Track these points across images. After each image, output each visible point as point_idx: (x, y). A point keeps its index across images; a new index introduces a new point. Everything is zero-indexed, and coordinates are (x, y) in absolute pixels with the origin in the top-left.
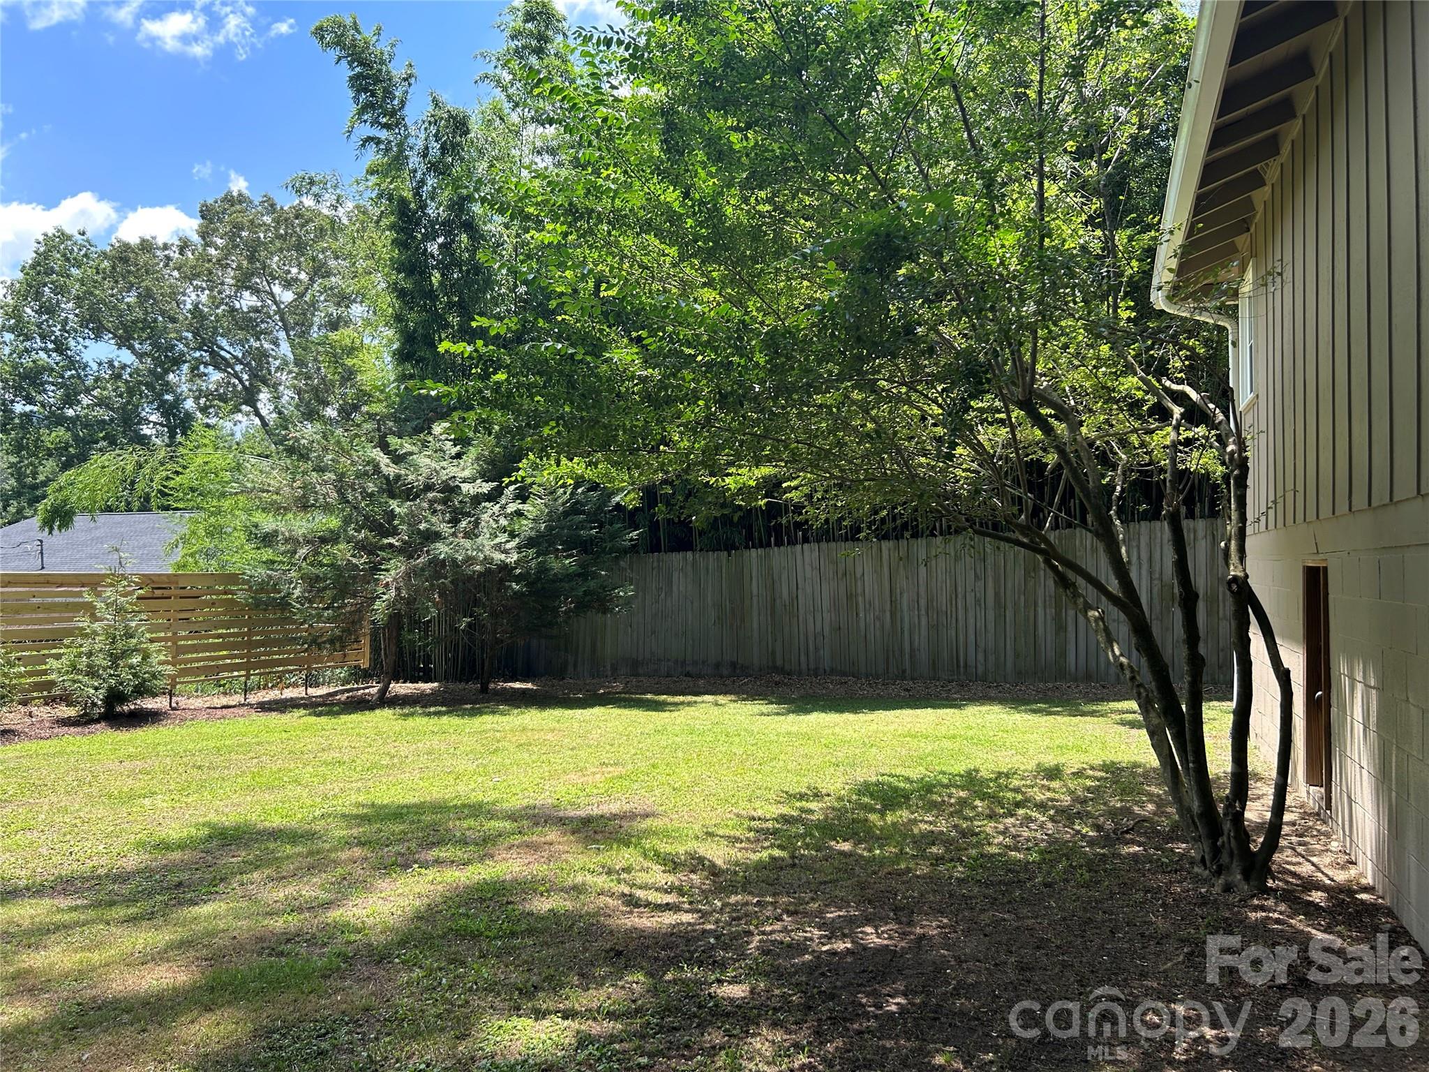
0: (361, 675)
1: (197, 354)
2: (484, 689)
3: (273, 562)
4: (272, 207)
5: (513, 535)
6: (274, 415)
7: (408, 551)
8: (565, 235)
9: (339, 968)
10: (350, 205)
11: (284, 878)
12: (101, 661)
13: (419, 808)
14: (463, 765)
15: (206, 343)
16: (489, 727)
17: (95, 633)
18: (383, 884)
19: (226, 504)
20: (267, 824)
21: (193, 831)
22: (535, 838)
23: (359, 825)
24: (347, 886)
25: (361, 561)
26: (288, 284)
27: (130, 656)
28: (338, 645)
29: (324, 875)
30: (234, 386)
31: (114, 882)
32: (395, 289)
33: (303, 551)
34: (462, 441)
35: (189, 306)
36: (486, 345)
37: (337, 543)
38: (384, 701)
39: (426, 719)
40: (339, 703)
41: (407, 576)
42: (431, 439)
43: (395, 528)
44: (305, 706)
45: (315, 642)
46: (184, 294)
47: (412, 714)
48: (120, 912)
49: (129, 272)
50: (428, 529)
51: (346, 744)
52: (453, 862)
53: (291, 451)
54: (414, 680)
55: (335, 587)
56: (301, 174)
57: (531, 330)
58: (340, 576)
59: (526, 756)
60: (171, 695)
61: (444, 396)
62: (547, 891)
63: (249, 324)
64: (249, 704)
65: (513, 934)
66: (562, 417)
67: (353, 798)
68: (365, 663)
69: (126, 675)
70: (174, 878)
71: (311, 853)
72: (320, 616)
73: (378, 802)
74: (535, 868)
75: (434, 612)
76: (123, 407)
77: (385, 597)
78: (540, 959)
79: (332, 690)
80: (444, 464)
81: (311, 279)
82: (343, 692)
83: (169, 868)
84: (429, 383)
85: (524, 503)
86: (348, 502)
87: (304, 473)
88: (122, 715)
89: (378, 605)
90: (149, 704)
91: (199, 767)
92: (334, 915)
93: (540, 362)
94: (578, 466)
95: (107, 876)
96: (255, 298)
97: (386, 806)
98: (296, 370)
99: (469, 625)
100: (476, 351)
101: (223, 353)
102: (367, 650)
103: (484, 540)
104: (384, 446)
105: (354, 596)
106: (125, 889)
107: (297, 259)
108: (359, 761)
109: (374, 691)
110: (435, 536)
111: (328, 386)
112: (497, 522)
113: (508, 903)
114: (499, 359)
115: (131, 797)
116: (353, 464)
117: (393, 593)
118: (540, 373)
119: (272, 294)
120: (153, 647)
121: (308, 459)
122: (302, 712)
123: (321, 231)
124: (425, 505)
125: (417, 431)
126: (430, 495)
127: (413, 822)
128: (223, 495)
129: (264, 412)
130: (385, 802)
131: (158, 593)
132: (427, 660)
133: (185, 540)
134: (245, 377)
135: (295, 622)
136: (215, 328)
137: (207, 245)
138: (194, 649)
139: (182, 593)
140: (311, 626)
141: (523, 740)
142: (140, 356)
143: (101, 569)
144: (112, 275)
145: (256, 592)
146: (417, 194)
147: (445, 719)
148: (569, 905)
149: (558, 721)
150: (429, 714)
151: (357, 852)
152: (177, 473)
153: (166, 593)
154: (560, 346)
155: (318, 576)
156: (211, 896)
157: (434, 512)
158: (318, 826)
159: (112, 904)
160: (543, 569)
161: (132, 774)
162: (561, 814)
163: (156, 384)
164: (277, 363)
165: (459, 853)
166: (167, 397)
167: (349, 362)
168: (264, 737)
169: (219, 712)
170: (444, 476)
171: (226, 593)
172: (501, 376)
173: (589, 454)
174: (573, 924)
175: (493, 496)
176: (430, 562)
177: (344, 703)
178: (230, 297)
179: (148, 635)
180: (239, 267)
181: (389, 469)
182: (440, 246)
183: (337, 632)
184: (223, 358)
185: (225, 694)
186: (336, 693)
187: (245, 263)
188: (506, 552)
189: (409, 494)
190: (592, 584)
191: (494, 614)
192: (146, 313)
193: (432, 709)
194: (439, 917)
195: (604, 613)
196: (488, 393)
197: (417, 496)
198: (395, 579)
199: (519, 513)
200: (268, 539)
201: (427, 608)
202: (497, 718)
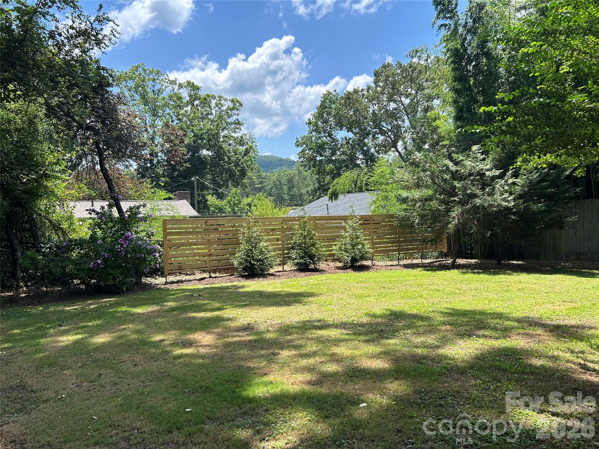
0: (443, 255)
1: (375, 130)
2: (499, 263)
3: (407, 209)
4: (400, 66)
5: (511, 194)
6: (404, 151)
7: (462, 203)
8: (541, 46)
9: (445, 373)
10: (432, 57)
11: (420, 334)
12: (349, 247)
13: (474, 312)
14: (491, 296)
15: (377, 125)
16: (503, 280)
17: (346, 237)
18: (461, 342)
19: (389, 187)
20: (411, 312)
21: (385, 312)
22: (530, 331)
23: (448, 317)
24: (445, 341)
25: (442, 208)
26: (407, 96)
27: (358, 245)
28: (434, 243)
29: (435, 335)
30: (388, 141)
31: (360, 327)
32: (453, 90)
33: (418, 204)
34: (486, 153)
35: (371, 112)
36: (503, 105)
37: (432, 201)
38: (454, 266)
39: (473, 275)
40: (435, 266)
41: (462, 213)
42: (471, 153)
43: (456, 193)
44: (422, 267)
45: (424, 241)
46: (369, 108)
47: (467, 272)
48: (362, 338)
49: (350, 103)
50: (471, 193)
51: (440, 283)
52: (491, 337)
53: (412, 164)
54: (466, 258)
55: (432, 219)
56: (412, 49)
57: (526, 95)
58: (434, 214)
59: (522, 294)
60: (372, 260)
61: (483, 132)
62: (539, 356)
63: (393, 115)
64: (400, 265)
65: (523, 373)
66: (545, 133)
67: (445, 305)
68: (445, 250)
69: (357, 252)
70: (380, 328)
71: (429, 325)
72: (426, 230)
73: (456, 308)
74: (532, 345)
75: (475, 229)
76: (350, 154)
77: (453, 223)
78: (538, 386)
79: (432, 261)
80: (478, 163)
81: (416, 92)
82: (436, 262)
83: (377, 324)
84: (476, 127)
85: (516, 178)
86: (436, 183)
87: (418, 173)
88: (356, 266)
89: (450, 226)
90: (365, 263)
91: (384, 288)
92: (441, 351)
93: (532, 109)
94: (550, 158)
95: (357, 324)
96: (395, 104)
97: (458, 310)
98: (413, 131)
99: (491, 235)
100: (499, 109)
101: (384, 128)
102: (446, 245)
103: (497, 196)
104: (451, 159)
105: (440, 222)
106: (363, 330)
107: (411, 85)
108: (446, 291)
109: (449, 262)
110: (475, 196)
111: (426, 135)
112: (503, 188)
113: (519, 359)
114: (510, 111)
115: (362, 296)
116: (438, 167)
117: (456, 221)
118: (532, 115)
119: (401, 101)
120: (365, 242)
121: (419, 167)
122: (421, 269)
123: (420, 72)
124: (470, 182)
125: (465, 150)
126: (472, 178)
127: (471, 318)
128: (387, 184)
129: (400, 150)
130: (458, 308)
131: (366, 222)
132: (472, 249)
133: (374, 202)
134: (392, 137)
135: (416, 233)
136: (381, 119)
137: (377, 87)
138: (379, 243)
139: (374, 222)
140: (422, 234)
141: (520, 287)
142: (355, 134)
143: (347, 214)
144: (345, 105)
145: (401, 221)
146: (463, 45)
147: (482, 275)
148: (551, 364)
149: (538, 280)
150: (474, 273)
151: (449, 327)
152: (372, 176)
153: (369, 222)
154: (542, 100)
155: (425, 214)
156: (393, 337)
157: (474, 185)
158: (432, 315)
159: (360, 334)
160: (527, 209)
161: (362, 288)
162: (543, 322)
163: (360, 144)
164: (404, 129)
165: (494, 333)
166: (365, 148)
167: (434, 124)
168: (407, 278)
169: (389, 267)
170: (477, 169)
171: (389, 222)
172: (510, 119)
173: (556, 151)
174: (554, 373)
175: (501, 176)
176: (472, 207)
177: (437, 266)
178: (385, 105)
179: (364, 238)
180: (389, 93)
181: (453, 168)
182: (473, 66)
183: (433, 237)
184: (384, 131)
185: (391, 260)
186: (434, 262)
187: (391, 91)
188: (508, 201)
189: (461, 178)
190: (554, 215)
191: (503, 230)
192: (357, 117)
193: (476, 271)
194: (486, 359)
195: (561, 229)
196: (504, 128)
197: (465, 179)
198: (457, 215)
199: (514, 184)
200: (404, 200)
201: (472, 227)
202: (506, 276)
